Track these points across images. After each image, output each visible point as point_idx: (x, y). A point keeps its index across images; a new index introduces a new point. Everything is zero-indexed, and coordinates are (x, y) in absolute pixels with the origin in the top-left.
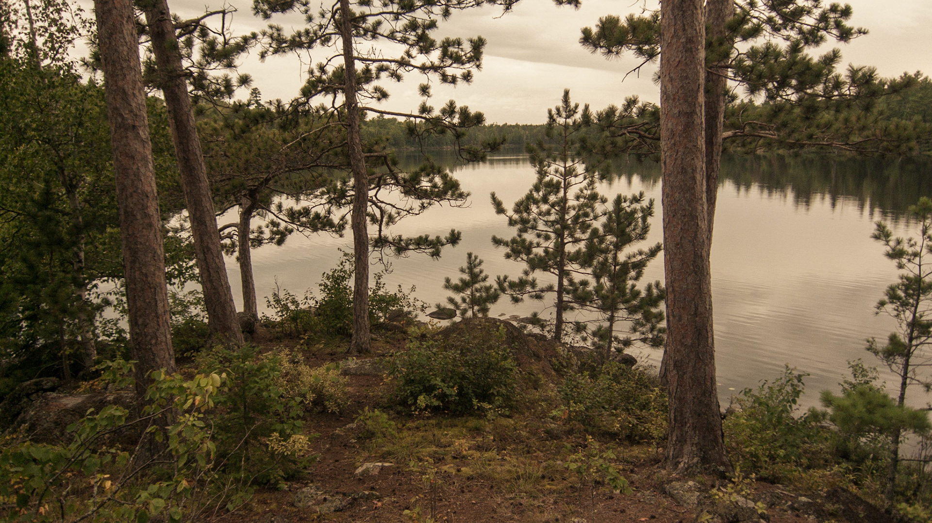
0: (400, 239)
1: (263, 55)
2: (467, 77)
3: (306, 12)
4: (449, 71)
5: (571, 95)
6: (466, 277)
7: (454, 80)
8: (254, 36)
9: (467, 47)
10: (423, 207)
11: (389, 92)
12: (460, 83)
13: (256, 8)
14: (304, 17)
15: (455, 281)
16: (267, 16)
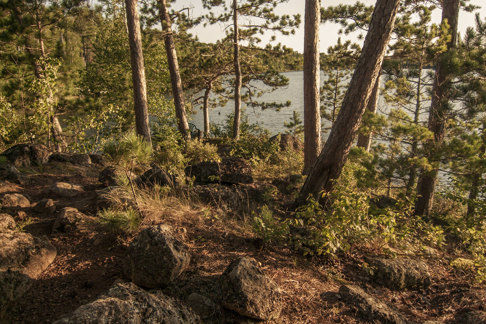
0: (263, 103)
1: (205, 25)
2: (293, 32)
3: (224, 6)
4: (285, 30)
5: (341, 39)
6: (293, 122)
7: (287, 33)
8: (203, 17)
9: (292, 19)
10: (274, 90)
11: (261, 39)
12: (291, 35)
13: (204, 5)
14: (223, 8)
15: (288, 123)
16: (209, 8)
